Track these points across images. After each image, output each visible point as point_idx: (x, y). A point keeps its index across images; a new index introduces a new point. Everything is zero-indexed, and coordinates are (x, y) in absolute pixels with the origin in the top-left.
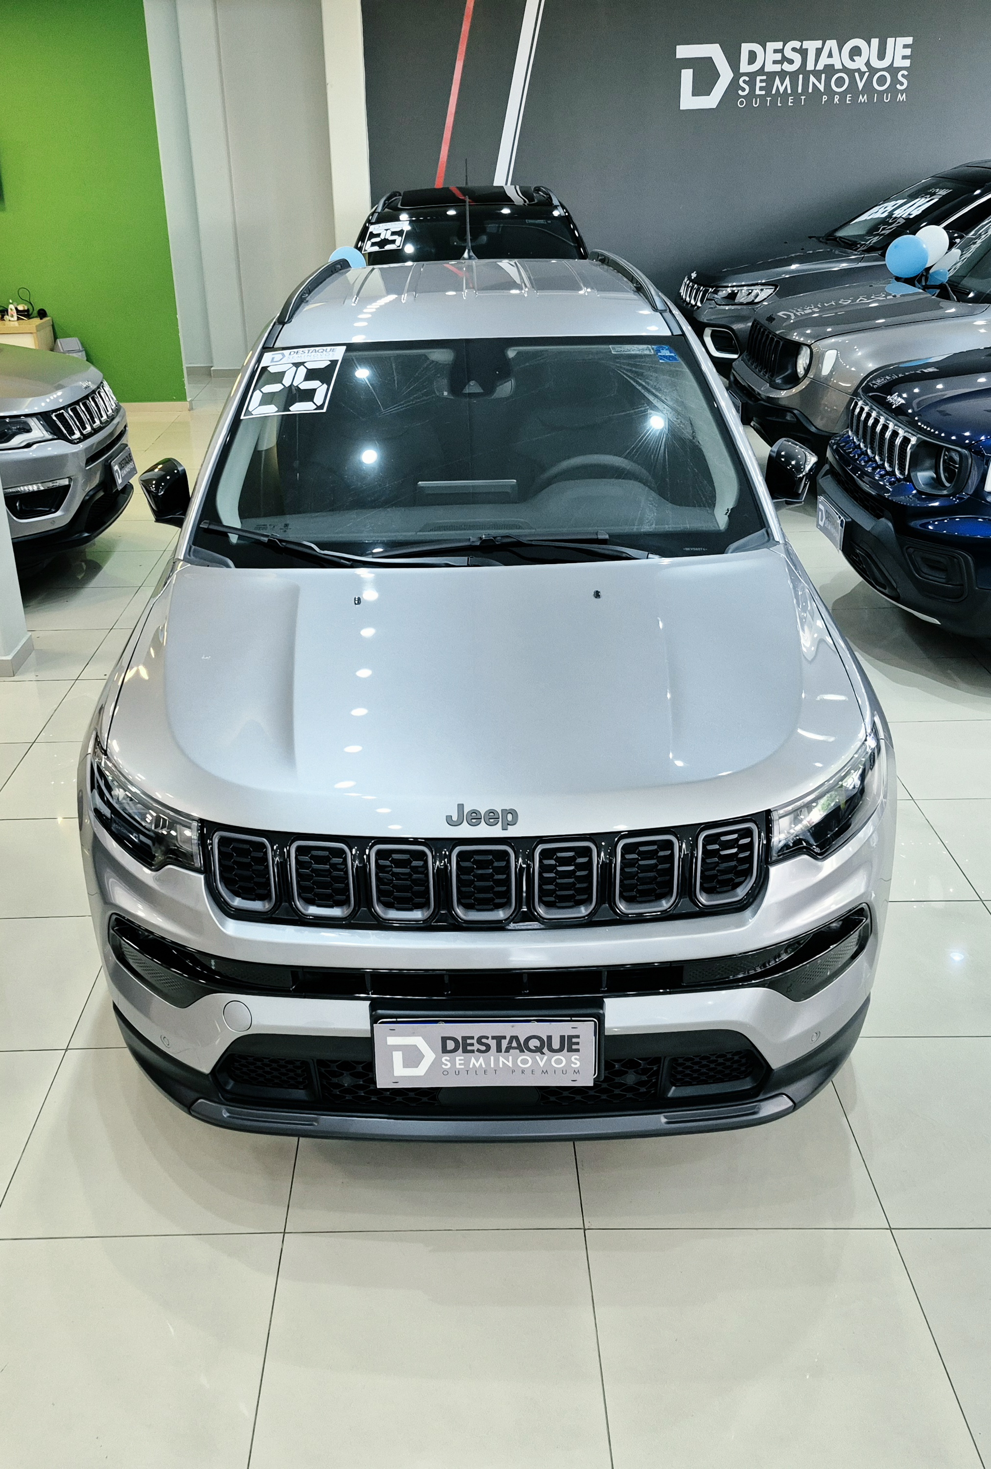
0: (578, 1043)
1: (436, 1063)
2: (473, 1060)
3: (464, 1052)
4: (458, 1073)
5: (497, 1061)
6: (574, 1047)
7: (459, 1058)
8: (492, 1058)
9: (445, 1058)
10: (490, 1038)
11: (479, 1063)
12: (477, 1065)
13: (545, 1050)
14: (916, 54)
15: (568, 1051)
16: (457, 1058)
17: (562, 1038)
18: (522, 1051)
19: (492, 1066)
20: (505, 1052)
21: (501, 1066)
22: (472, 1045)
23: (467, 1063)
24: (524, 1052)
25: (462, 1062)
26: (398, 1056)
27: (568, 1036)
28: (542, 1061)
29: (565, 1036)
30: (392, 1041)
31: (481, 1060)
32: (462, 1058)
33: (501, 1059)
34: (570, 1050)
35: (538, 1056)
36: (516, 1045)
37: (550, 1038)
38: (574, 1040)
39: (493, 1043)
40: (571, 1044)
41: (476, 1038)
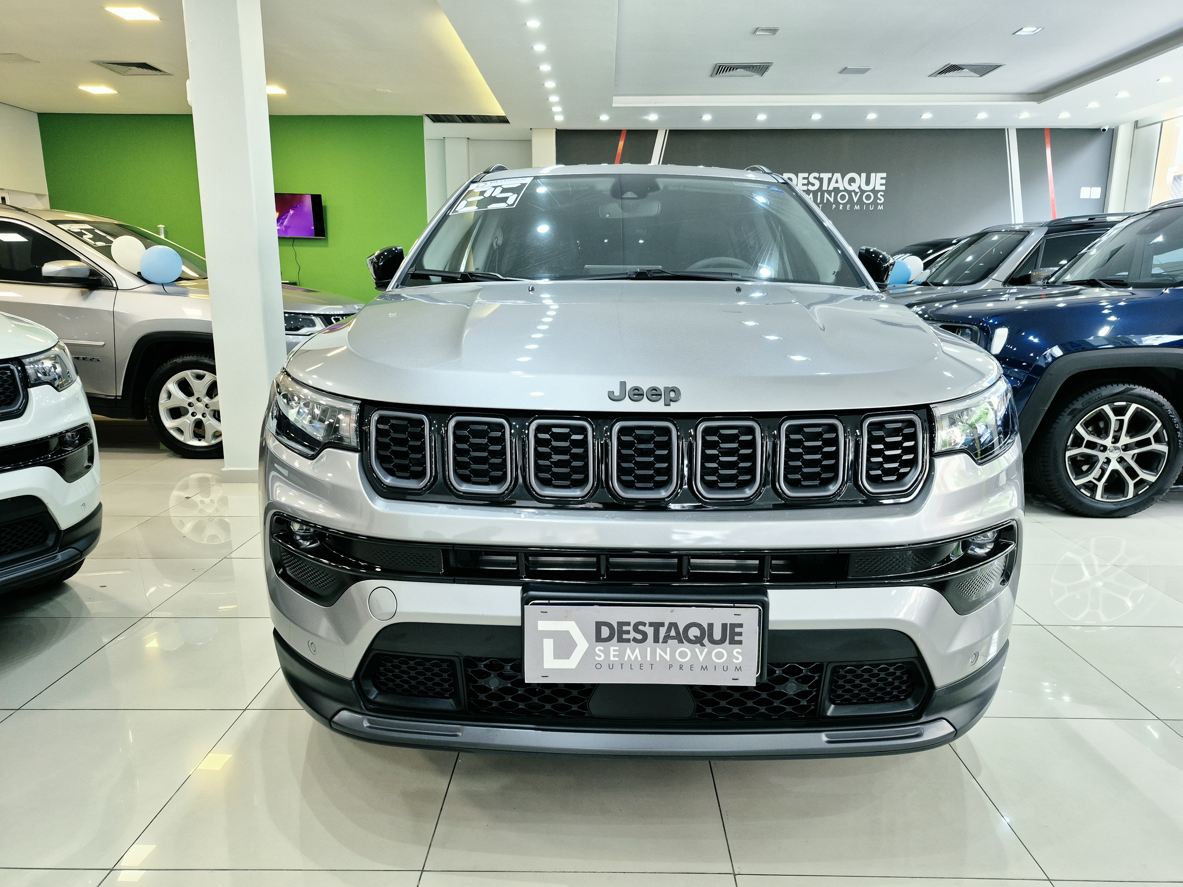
0: (740, 634)
1: (589, 654)
2: (628, 651)
3: (618, 642)
4: (611, 667)
5: (653, 653)
6: (737, 638)
7: (614, 647)
8: (649, 649)
9: (599, 648)
10: (647, 625)
11: (635, 655)
12: (633, 658)
13: (706, 641)
14: (889, 182)
15: (730, 644)
16: (612, 648)
17: (724, 626)
18: (681, 642)
19: (649, 659)
20: (662, 642)
21: (658, 659)
22: (628, 632)
23: (621, 655)
24: (683, 643)
25: (617, 653)
26: (548, 645)
27: (730, 624)
28: (701, 653)
29: (727, 624)
30: (543, 625)
31: (637, 651)
32: (617, 648)
33: (659, 651)
34: (732, 642)
35: (697, 648)
36: (675, 635)
37: (711, 626)
38: (737, 630)
39: (650, 631)
40: (733, 634)
41: (632, 625)
